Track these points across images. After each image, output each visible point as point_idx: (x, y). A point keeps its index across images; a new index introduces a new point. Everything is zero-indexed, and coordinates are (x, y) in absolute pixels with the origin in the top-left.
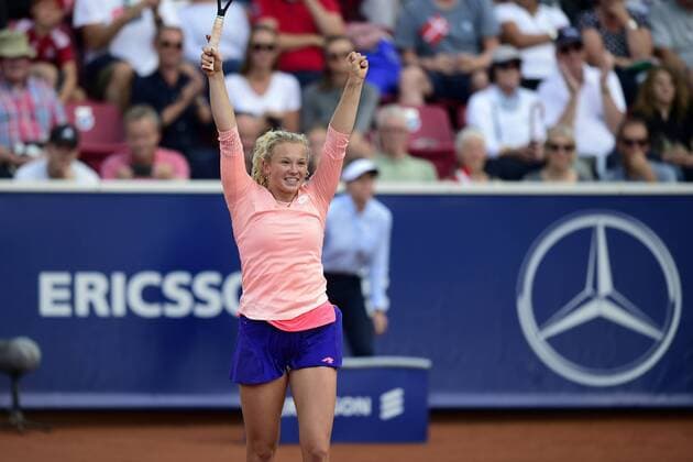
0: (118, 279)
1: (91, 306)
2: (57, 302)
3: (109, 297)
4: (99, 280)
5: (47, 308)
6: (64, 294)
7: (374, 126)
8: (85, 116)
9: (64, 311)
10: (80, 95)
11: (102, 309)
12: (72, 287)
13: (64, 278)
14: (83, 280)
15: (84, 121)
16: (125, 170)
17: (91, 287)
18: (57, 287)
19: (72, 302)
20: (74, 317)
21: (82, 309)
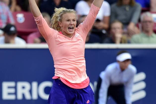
0: (35, 84)
1: (23, 95)
2: (9, 94)
3: (31, 91)
4: (27, 85)
5: (5, 96)
6: (13, 91)
7: (139, 20)
8: (21, 17)
9: (12, 97)
10: (18, 8)
11: (28, 97)
12: (15, 88)
13: (12, 84)
14: (20, 85)
15: (21, 19)
16: (37, 40)
17: (23, 88)
18: (9, 87)
19: (16, 93)
20: (16, 100)
21: (20, 97)
